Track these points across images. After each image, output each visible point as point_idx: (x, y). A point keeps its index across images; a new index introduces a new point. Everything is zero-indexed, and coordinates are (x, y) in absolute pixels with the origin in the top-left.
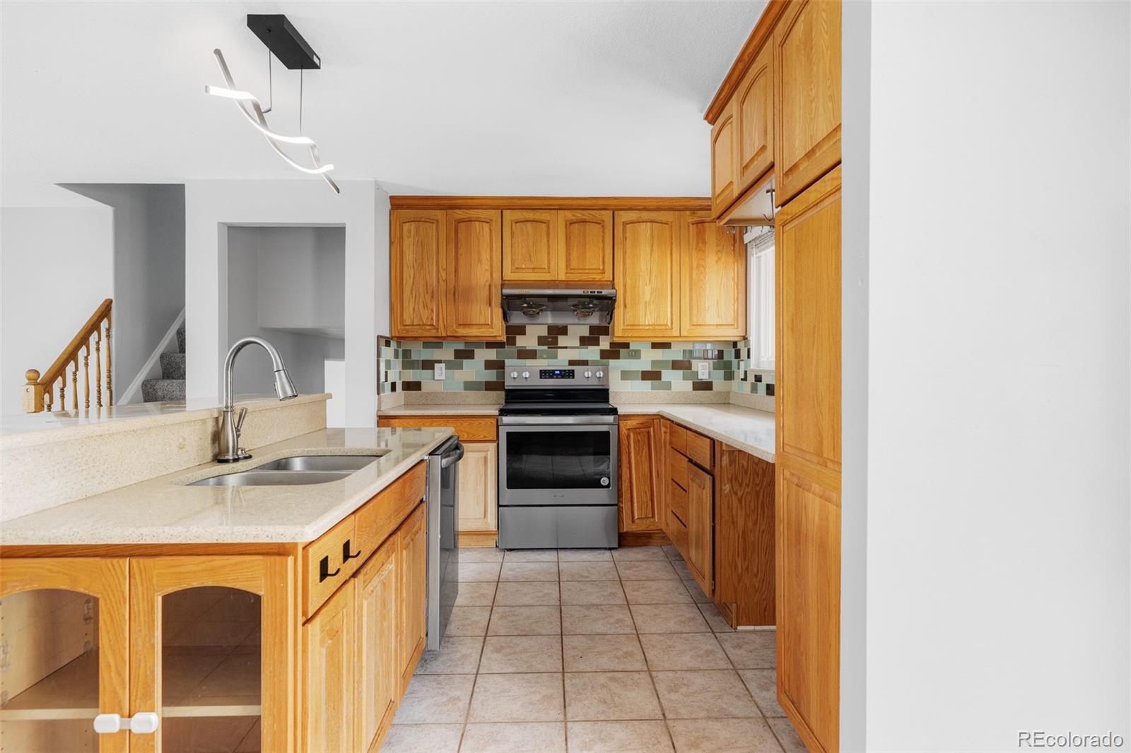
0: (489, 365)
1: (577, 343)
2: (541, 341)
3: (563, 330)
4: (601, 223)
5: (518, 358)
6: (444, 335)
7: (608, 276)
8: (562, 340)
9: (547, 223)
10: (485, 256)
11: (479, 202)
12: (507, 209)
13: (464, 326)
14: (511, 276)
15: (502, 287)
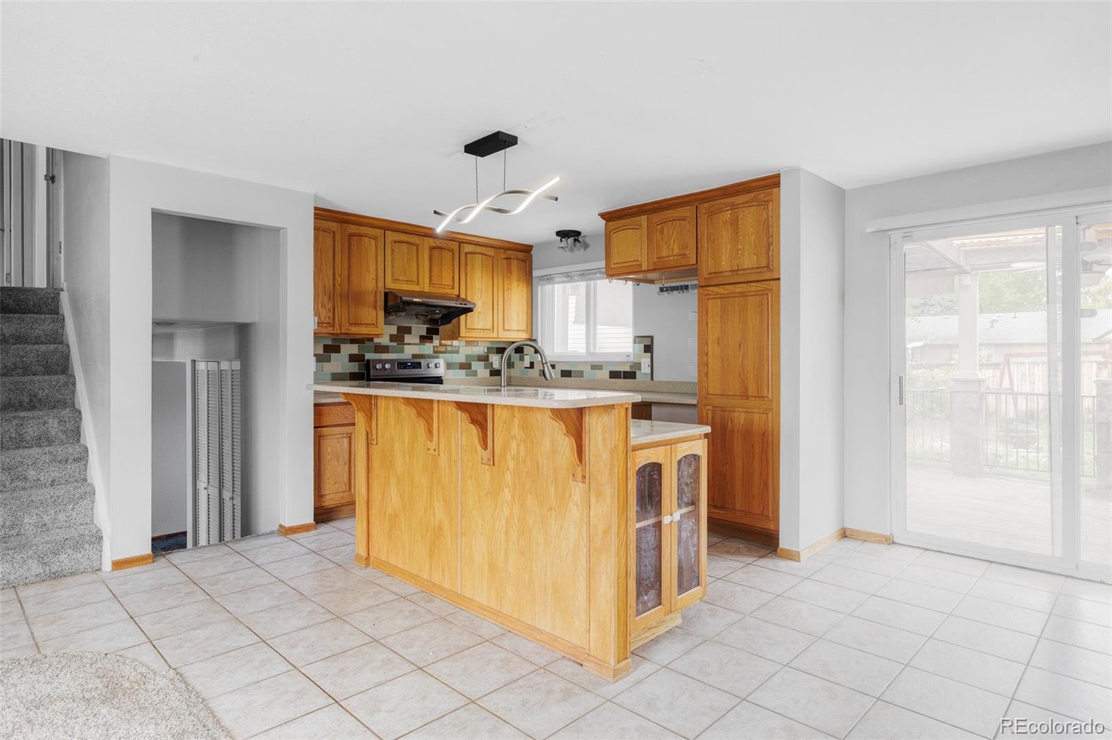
0: (353, 358)
1: (418, 341)
2: (392, 338)
3: (408, 330)
4: (452, 251)
5: (375, 352)
6: (339, 332)
7: (456, 292)
8: (408, 338)
9: (417, 246)
10: (372, 268)
11: (368, 221)
12: (389, 230)
13: (355, 324)
14: (391, 285)
15: (386, 294)
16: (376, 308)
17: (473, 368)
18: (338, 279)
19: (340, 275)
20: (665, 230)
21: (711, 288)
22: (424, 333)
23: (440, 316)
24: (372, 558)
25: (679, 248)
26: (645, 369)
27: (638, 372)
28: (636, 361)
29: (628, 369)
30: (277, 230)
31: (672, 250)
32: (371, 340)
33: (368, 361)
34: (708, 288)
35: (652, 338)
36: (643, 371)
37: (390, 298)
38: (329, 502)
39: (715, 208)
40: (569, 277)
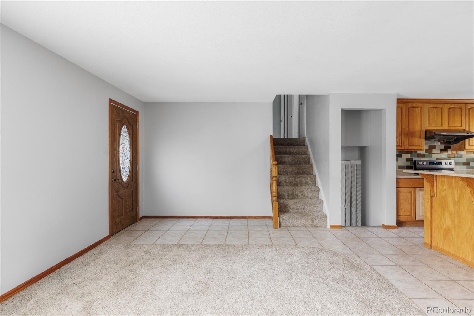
0: (407, 160)
1: (439, 152)
2: (426, 151)
3: (434, 147)
5: (418, 157)
6: (404, 149)
7: (463, 128)
8: (434, 151)
9: (441, 108)
10: (419, 120)
11: (417, 101)
12: (427, 103)
13: (411, 145)
14: (428, 127)
15: (426, 132)
16: (421, 138)
18: (404, 127)
19: (405, 125)
22: (443, 148)
23: (452, 140)
24: (433, 246)
30: (381, 110)
32: (416, 152)
33: (415, 161)
37: (427, 133)
38: (402, 218)
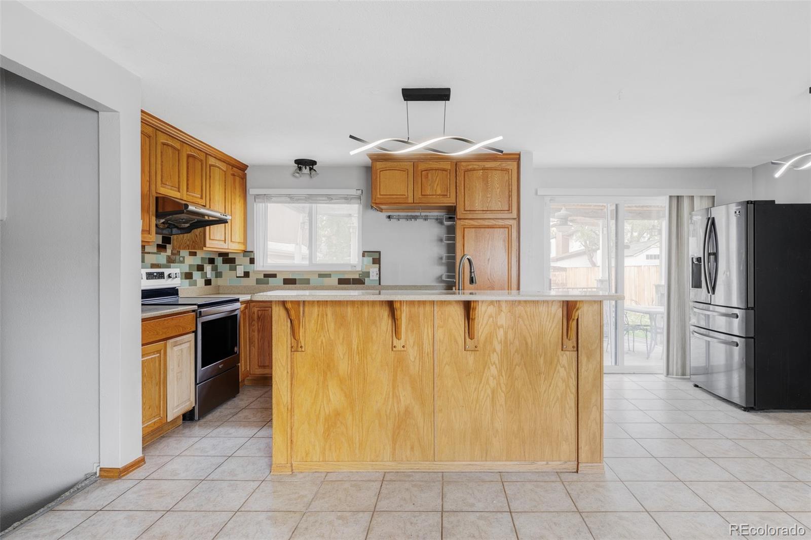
4: (201, 161)
9: (178, 152)
12: (159, 130)
14: (161, 190)
15: (157, 198)
16: (149, 214)
17: (194, 278)
20: (430, 175)
21: (467, 221)
23: (187, 225)
25: (442, 191)
26: (374, 276)
27: (366, 279)
28: (365, 270)
29: (357, 277)
31: (436, 190)
34: (464, 221)
35: (379, 253)
36: (371, 278)
39: (471, 167)
40: (292, 199)
